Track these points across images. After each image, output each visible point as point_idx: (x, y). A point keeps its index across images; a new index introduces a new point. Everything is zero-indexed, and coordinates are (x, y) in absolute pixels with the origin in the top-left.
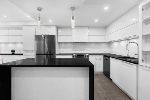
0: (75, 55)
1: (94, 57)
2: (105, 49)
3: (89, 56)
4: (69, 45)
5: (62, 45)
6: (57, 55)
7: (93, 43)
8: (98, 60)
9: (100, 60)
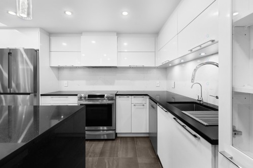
0: (83, 95)
1: (128, 98)
2: (158, 82)
3: (117, 97)
4: (80, 72)
5: (65, 73)
6: (41, 95)
7: (130, 68)
8: (136, 107)
9: (142, 107)
